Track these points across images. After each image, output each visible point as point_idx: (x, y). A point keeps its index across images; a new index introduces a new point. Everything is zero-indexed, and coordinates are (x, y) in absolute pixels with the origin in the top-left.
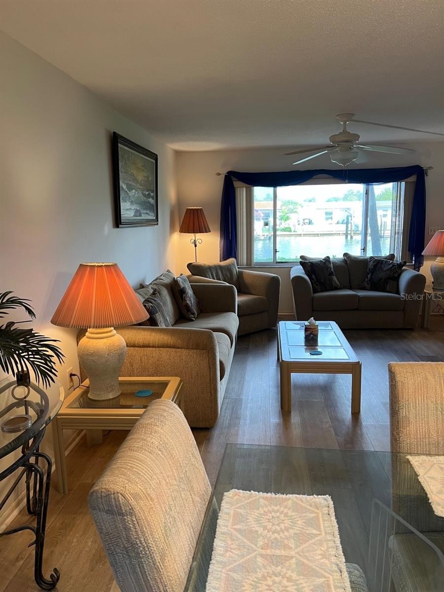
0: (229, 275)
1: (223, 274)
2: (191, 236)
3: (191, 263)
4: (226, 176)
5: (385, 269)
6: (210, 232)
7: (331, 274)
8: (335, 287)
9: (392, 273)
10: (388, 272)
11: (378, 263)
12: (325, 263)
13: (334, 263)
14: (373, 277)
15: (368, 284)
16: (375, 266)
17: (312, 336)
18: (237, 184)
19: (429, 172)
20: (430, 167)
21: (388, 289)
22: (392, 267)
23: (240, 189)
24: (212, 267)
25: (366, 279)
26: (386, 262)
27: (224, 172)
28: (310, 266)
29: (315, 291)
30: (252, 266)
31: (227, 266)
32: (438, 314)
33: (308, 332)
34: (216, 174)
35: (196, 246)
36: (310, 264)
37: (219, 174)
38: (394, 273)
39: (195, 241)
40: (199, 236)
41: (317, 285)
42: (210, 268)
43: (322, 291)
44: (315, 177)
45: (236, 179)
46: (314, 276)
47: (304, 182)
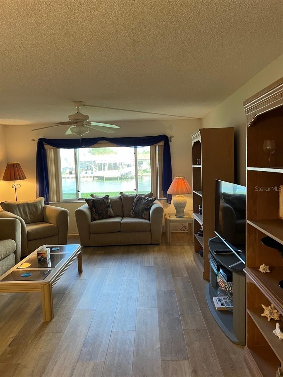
0: (34, 209)
1: (29, 209)
2: (12, 183)
3: (4, 202)
4: (38, 141)
5: (143, 203)
6: (26, 179)
7: (108, 207)
8: (110, 215)
9: (146, 206)
10: (144, 205)
11: (140, 199)
12: (103, 200)
13: (111, 200)
14: (136, 209)
15: (132, 213)
16: (137, 201)
17: (42, 259)
18: (47, 146)
19: (173, 139)
20: (172, 136)
21: (144, 217)
22: (147, 201)
23: (49, 150)
24: (20, 204)
25: (132, 210)
26: (144, 198)
27: (37, 139)
28: (92, 202)
29: (93, 219)
30: (61, 202)
31: (33, 203)
32: (184, 231)
33: (40, 256)
34: (32, 140)
35: (16, 189)
36: (92, 200)
37: (33, 140)
38: (148, 206)
39: (15, 186)
40: (18, 182)
41: (96, 215)
42: (18, 205)
43: (99, 219)
44: (99, 142)
45: (46, 144)
46: (94, 209)
47: (92, 145)
